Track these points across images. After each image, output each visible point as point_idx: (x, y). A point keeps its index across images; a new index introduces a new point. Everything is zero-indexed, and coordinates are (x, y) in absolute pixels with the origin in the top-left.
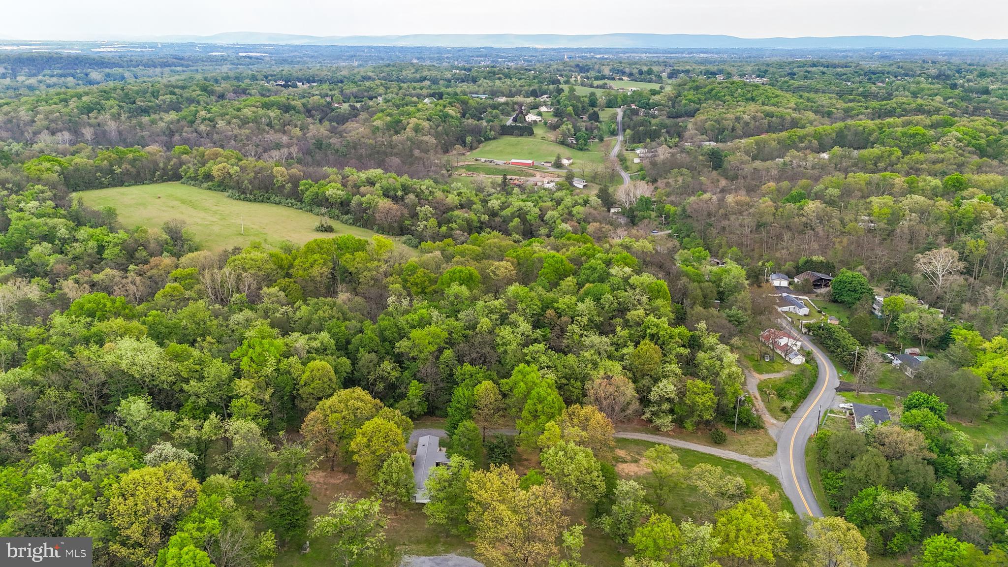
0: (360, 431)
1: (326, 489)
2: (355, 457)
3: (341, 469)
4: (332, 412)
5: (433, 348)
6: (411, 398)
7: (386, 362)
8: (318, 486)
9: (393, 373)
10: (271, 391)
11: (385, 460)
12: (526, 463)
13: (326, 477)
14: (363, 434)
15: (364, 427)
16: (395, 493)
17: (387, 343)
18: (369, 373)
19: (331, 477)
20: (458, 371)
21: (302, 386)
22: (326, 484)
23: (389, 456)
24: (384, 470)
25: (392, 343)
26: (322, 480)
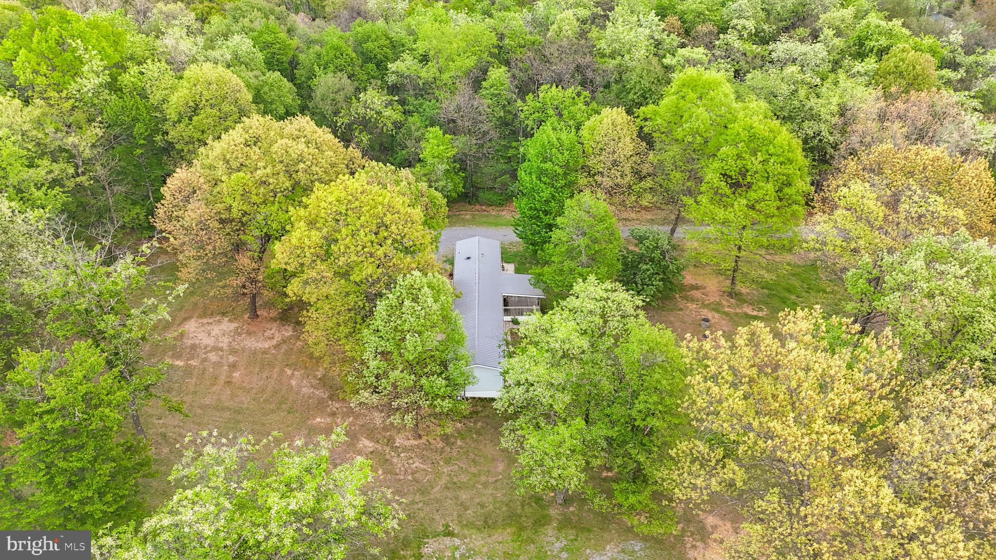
0: (302, 212)
1: (233, 366)
2: (294, 288)
3: (274, 313)
4: (231, 170)
5: (470, 62)
6: (430, 160)
7: (371, 92)
8: (213, 357)
9: (388, 112)
10: (95, 131)
11: (380, 295)
12: (696, 294)
13: (237, 332)
14: (312, 224)
15: (310, 200)
16: (417, 388)
17: (371, 66)
18: (336, 113)
19: (249, 333)
20: (527, 107)
21: (174, 124)
22: (233, 351)
23: (391, 284)
24: (378, 323)
25: (381, 65)
26: (224, 342)
